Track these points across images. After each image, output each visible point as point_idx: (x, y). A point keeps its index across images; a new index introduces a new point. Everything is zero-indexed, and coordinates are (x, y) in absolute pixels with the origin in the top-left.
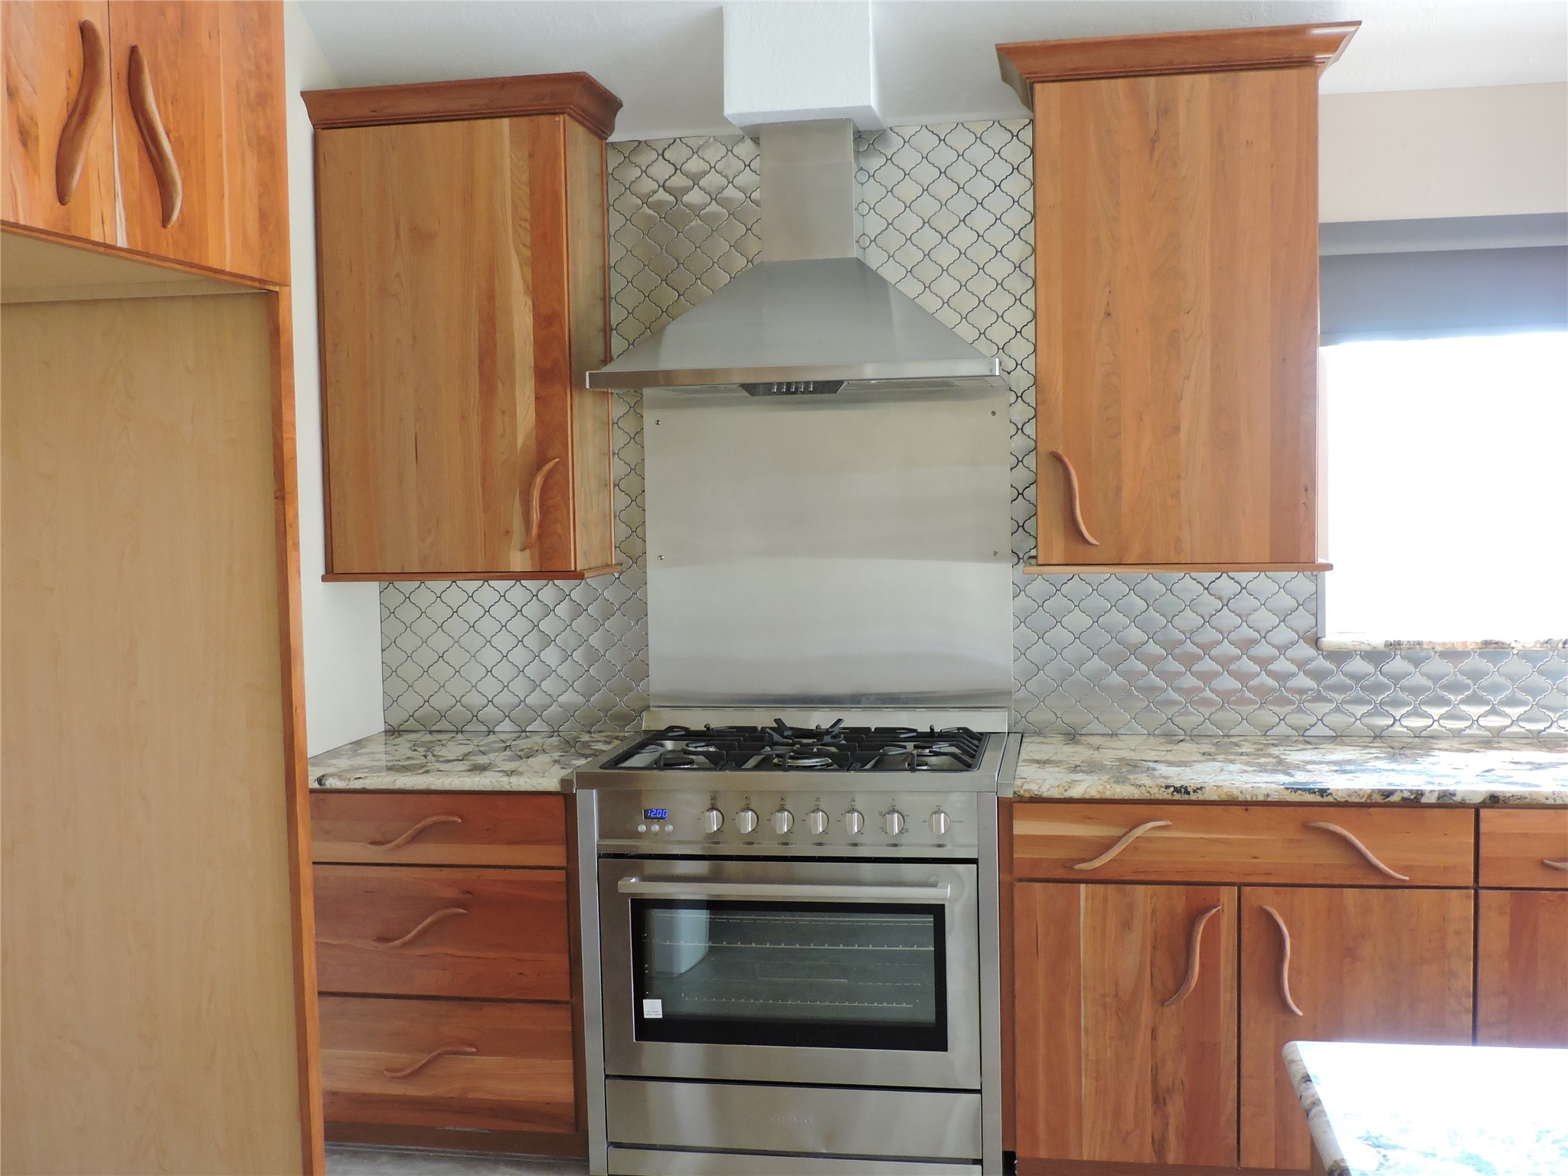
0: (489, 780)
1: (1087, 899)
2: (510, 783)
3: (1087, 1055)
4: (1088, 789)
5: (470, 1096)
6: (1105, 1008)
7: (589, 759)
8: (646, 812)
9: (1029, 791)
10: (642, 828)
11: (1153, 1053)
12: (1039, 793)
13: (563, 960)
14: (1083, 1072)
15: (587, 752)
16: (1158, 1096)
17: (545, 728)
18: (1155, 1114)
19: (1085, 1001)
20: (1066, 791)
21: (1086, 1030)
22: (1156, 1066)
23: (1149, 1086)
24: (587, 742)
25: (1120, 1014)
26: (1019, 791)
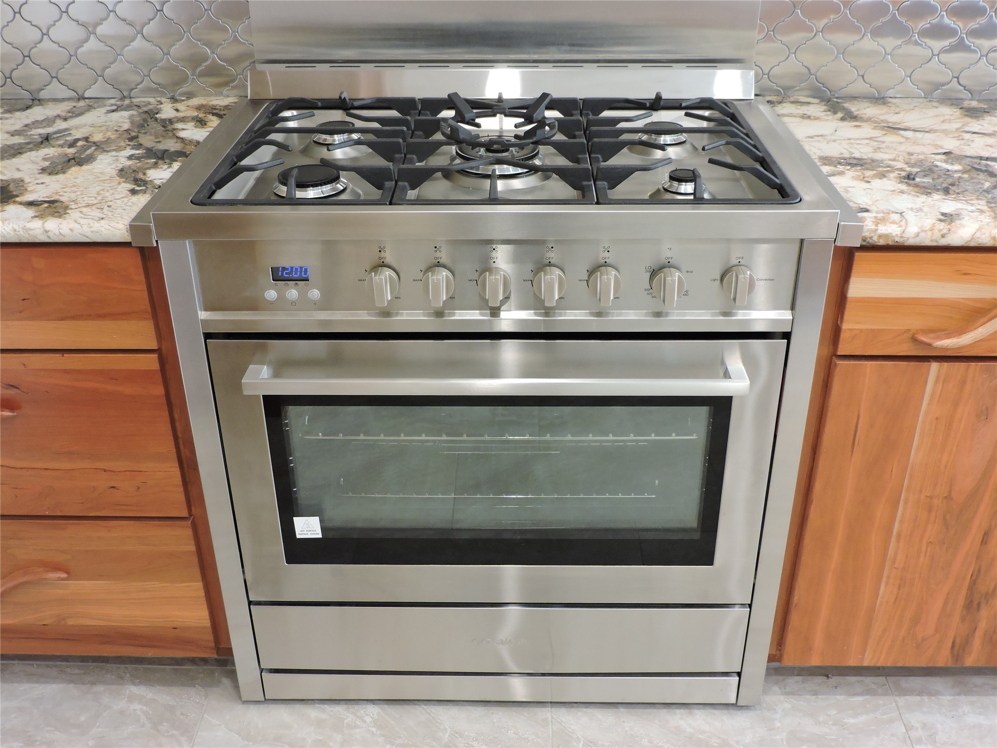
0: (10, 227)
1: (936, 382)
2: (47, 232)
3: (894, 562)
4: (978, 235)
5: (70, 622)
6: (930, 511)
7: (176, 166)
8: (274, 270)
9: (887, 236)
10: (271, 294)
11: (979, 557)
12: (902, 240)
13: (173, 470)
14: (884, 579)
15: (171, 145)
16: (972, 601)
17: (110, 92)
18: (963, 619)
19: (906, 503)
20: (943, 236)
21: (899, 536)
22: (979, 570)
23: (964, 592)
24: (171, 121)
25: (948, 517)
26: (871, 238)
